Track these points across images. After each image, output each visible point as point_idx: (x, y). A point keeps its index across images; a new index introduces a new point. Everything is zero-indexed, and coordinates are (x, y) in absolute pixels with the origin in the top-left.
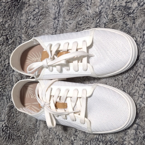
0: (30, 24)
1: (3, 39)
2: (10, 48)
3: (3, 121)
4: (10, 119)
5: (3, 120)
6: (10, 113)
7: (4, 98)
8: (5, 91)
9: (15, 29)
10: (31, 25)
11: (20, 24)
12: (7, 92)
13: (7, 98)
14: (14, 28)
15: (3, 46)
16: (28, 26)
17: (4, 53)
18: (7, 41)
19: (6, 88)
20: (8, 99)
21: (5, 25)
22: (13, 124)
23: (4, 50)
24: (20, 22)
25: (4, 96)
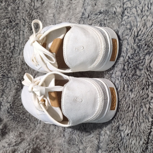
0: (35, 5)
1: (6, 22)
2: (15, 31)
3: (9, 103)
4: (16, 101)
5: (9, 101)
6: (17, 96)
7: (10, 79)
8: (9, 73)
9: (19, 12)
10: (35, 7)
11: (25, 6)
12: (13, 74)
13: (12, 80)
14: (17, 11)
15: (8, 29)
16: (32, 7)
17: (10, 36)
18: (11, 24)
19: (11, 70)
20: (14, 81)
21: (8, 8)
22: (19, 106)
23: (9, 34)
24: (25, 4)
25: (9, 78)
